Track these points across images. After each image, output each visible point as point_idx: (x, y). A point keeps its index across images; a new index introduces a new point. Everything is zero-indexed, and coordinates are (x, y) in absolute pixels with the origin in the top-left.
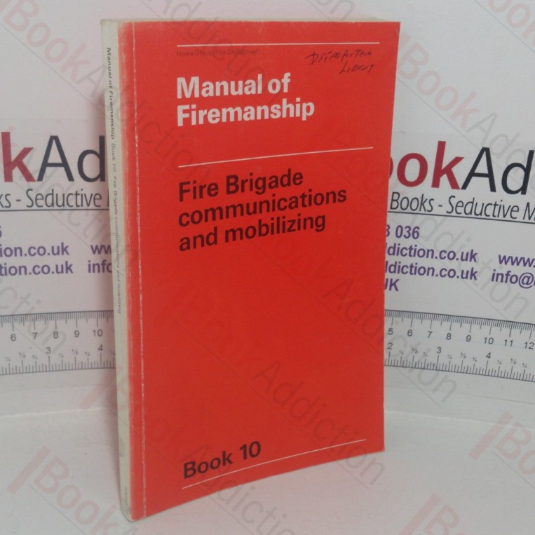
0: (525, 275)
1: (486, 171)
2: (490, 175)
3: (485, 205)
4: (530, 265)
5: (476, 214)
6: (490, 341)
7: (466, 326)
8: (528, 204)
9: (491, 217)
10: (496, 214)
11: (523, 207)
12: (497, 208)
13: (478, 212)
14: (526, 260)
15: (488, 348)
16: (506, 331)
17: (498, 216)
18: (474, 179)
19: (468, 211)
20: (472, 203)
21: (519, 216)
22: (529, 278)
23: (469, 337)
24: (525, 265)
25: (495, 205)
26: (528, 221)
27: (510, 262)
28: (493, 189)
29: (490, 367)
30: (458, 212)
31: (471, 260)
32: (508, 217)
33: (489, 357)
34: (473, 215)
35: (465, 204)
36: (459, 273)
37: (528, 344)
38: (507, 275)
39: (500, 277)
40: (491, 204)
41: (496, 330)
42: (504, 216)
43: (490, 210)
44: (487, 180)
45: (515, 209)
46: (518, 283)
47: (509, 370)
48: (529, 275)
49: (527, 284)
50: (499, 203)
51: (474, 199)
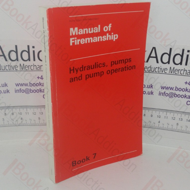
1: (155, 56)
2: (156, 57)
3: (155, 68)
4: (172, 90)
6: (159, 117)
7: (150, 111)
8: (171, 68)
10: (159, 71)
11: (169, 69)
13: (153, 71)
14: (171, 88)
16: (165, 113)
17: (160, 72)
18: (150, 58)
19: (149, 70)
20: (150, 67)
21: (167, 72)
22: (172, 94)
23: (152, 115)
24: (170, 89)
25: (159, 68)
27: (165, 88)
28: (158, 62)
29: (160, 126)
30: (146, 70)
31: (151, 88)
32: (163, 72)
33: (159, 122)
34: (151, 72)
35: (148, 68)
36: (147, 93)
37: (173, 118)
38: (164, 93)
39: (162, 94)
40: (157, 68)
41: (161, 113)
42: (162, 72)
43: (157, 70)
44: (155, 59)
45: (166, 69)
46: (168, 96)
47: (167, 127)
49: (172, 96)
50: (160, 67)
51: (151, 66)
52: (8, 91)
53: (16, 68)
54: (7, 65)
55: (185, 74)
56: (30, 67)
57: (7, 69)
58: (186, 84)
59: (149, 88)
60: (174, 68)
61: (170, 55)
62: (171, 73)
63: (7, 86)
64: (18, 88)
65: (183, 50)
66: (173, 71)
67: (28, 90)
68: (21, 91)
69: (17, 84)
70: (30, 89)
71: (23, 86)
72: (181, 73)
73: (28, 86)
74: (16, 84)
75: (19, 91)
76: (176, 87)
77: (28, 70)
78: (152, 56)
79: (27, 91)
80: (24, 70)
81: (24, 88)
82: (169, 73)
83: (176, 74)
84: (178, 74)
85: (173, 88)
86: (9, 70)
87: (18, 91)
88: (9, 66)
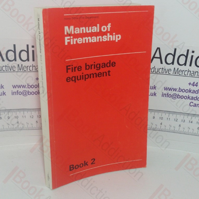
0: (174, 94)
1: (159, 56)
2: (160, 58)
3: (159, 69)
4: (176, 91)
5: (155, 72)
6: (162, 118)
7: (153, 113)
8: (175, 68)
9: (161, 73)
10: (163, 72)
11: (173, 70)
12: (163, 70)
13: (156, 71)
14: (174, 89)
15: (161, 121)
18: (154, 59)
19: (153, 71)
20: (154, 68)
21: (171, 73)
22: (175, 95)
23: (154, 117)
24: (174, 91)
25: (163, 69)
26: (175, 75)
27: (168, 90)
28: (162, 63)
29: (162, 128)
31: (154, 89)
32: (167, 73)
33: (162, 124)
34: (154, 73)
36: (150, 94)
37: (176, 119)
38: (167, 94)
39: (165, 95)
40: (161, 68)
41: (164, 114)
42: (166, 73)
43: (160, 71)
44: (159, 59)
45: (170, 70)
46: (171, 97)
47: (169, 129)
48: (175, 94)
49: (175, 97)
50: (164, 68)
51: (155, 66)
52: (4, 94)
53: (13, 69)
54: (4, 66)
55: (189, 75)
56: (28, 67)
57: (4, 70)
58: (190, 85)
59: (152, 89)
60: (178, 69)
61: (174, 56)
62: (175, 73)
63: (4, 88)
64: (15, 90)
65: (188, 51)
66: (177, 72)
67: (26, 92)
68: (18, 93)
69: (15, 86)
70: (28, 91)
71: (20, 87)
72: (185, 74)
73: (26, 88)
74: (13, 85)
75: (17, 93)
76: (180, 88)
77: (26, 71)
78: (156, 56)
79: (25, 94)
80: (22, 70)
81: (21, 90)
82: (173, 74)
83: (180, 74)
84: (182, 74)
85: (176, 89)
86: (6, 71)
87: (15, 93)
88: (6, 66)
